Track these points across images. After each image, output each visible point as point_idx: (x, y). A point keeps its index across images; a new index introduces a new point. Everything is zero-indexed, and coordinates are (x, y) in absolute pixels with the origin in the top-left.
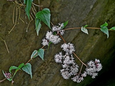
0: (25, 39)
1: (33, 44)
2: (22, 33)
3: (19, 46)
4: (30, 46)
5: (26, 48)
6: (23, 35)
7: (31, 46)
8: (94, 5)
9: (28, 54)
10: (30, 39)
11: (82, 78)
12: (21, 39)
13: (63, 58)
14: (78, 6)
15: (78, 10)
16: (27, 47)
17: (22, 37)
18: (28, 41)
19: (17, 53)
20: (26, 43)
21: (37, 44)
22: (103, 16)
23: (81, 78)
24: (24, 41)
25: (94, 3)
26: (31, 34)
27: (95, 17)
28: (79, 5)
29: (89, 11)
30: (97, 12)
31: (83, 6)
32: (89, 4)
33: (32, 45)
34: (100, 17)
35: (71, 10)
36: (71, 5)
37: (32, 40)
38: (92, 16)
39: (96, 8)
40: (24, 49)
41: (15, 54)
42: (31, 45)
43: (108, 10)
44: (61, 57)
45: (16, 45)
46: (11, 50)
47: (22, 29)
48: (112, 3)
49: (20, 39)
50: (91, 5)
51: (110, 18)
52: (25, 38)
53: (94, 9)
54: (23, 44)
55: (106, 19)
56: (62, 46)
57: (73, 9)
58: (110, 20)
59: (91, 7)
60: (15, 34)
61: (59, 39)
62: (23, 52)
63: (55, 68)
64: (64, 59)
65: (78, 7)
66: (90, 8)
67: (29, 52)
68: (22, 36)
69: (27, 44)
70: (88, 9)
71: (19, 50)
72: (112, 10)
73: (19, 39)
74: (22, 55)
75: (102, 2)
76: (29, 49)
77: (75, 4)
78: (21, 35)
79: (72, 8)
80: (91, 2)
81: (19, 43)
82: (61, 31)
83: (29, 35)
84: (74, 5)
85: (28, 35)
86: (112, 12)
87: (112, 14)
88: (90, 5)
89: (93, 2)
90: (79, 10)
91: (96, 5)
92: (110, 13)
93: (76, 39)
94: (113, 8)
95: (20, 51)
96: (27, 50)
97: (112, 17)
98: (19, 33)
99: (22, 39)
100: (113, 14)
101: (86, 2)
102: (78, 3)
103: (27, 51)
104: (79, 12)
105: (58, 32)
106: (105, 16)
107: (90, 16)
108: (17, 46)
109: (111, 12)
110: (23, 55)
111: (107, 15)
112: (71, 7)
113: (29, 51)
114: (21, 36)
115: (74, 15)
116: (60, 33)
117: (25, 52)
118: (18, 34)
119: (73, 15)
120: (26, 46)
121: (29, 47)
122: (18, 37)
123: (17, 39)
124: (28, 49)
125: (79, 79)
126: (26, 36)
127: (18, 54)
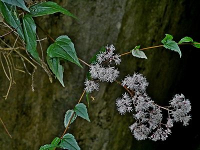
0: (24, 116)
1: (40, 120)
2: (16, 106)
3: (17, 130)
4: (35, 125)
5: (31, 130)
6: (19, 109)
7: (37, 125)
8: (121, 21)
9: (36, 140)
10: (32, 112)
11: (169, 130)
12: (17, 116)
13: (132, 102)
14: (96, 31)
15: (98, 38)
16: (31, 128)
17: (19, 114)
18: (30, 118)
19: (18, 144)
20: (28, 121)
21: (47, 117)
22: (142, 35)
23: (166, 131)
24: (23, 119)
25: (121, 18)
26: (31, 103)
27: (130, 42)
28: (96, 29)
29: (117, 35)
30: (130, 32)
31: (105, 28)
32: (114, 22)
33: (39, 123)
34: (138, 38)
35: (87, 42)
36: (84, 34)
37: (37, 114)
38: (124, 41)
39: (127, 26)
40: (28, 134)
41: (14, 147)
42: (37, 122)
43: (147, 24)
44: (127, 101)
45: (13, 131)
46: (7, 142)
47: (14, 99)
48: (151, 10)
49: (15, 118)
50: (117, 23)
51: (154, 36)
52: (24, 114)
53: (124, 28)
54: (23, 125)
55: (149, 39)
56: (124, 83)
57: (90, 39)
58: (156, 39)
59: (119, 26)
60: (4, 111)
61: (116, 72)
62: (27, 139)
63: (90, 149)
64: (135, 102)
65: (98, 32)
66: (117, 29)
67: (38, 136)
68: (18, 111)
69: (30, 123)
70: (114, 31)
71: (19, 138)
72: (154, 21)
73: (13, 119)
74: (27, 144)
75: (134, 14)
76: (36, 130)
77: (91, 29)
78: (16, 111)
79: (88, 37)
80: (115, 18)
81: (15, 125)
82: (115, 58)
83: (29, 106)
84: (89, 32)
85: (27, 107)
86: (155, 25)
87: (155, 27)
88: (115, 24)
89: (118, 17)
90: (100, 37)
91: (126, 21)
92: (151, 27)
93: (109, 89)
94: (154, 18)
95: (21, 139)
96: (32, 134)
97: (157, 32)
98: (11, 109)
99: (20, 117)
100: (157, 28)
101: (107, 21)
102: (95, 27)
103: (34, 135)
104: (100, 41)
105: (111, 61)
106: (145, 35)
107: (121, 43)
108: (15, 132)
109: (153, 24)
110: (29, 143)
111: (148, 33)
112: (84, 37)
113: (38, 134)
114: (17, 113)
115: (95, 48)
116: (113, 61)
117: (30, 138)
118: (9, 110)
119: (93, 50)
120: (29, 128)
121: (34, 127)
122: (11, 116)
123: (10, 119)
124: (34, 131)
125: (164, 133)
126: (24, 109)
127: (20, 144)
